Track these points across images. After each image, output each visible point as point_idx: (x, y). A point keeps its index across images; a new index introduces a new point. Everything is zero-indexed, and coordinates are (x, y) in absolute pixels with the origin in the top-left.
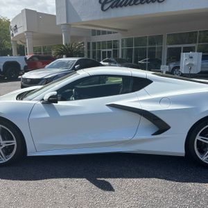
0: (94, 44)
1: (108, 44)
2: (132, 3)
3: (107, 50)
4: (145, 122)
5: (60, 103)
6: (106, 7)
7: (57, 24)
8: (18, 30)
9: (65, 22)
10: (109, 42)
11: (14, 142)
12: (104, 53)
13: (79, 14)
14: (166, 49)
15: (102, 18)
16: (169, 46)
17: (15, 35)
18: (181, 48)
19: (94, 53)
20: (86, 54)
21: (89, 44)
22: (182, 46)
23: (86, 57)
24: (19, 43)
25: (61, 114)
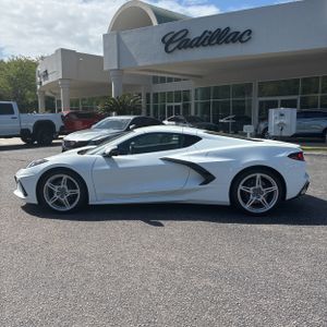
0: (156, 95)
1: (176, 96)
2: (206, 42)
3: (174, 104)
4: (194, 173)
5: (119, 157)
6: (171, 47)
7: (105, 69)
8: (50, 76)
9: (116, 67)
10: (178, 94)
11: (78, 191)
12: (170, 108)
13: (135, 56)
14: (257, 103)
15: (166, 61)
16: (261, 99)
17: (43, 84)
18: (277, 101)
19: (156, 108)
20: (144, 110)
21: (148, 95)
22: (279, 98)
23: (143, 115)
24: (48, 94)
25: (120, 166)
